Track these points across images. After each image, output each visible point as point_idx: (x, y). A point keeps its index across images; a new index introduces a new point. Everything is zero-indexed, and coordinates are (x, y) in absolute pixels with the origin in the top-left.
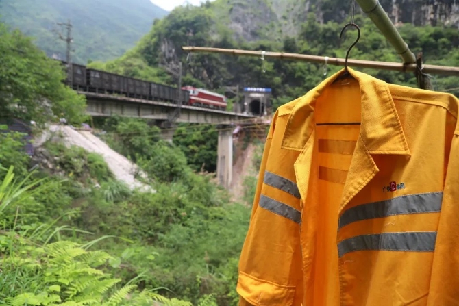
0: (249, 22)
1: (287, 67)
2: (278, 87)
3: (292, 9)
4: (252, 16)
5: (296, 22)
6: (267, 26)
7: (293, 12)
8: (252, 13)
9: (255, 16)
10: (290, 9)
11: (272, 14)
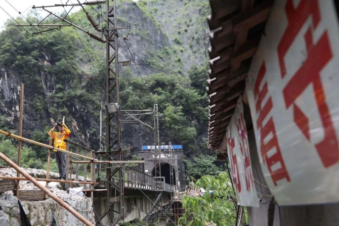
0: (135, 46)
1: (200, 111)
2: (191, 141)
3: (186, 31)
4: (139, 38)
5: (195, 49)
6: (160, 53)
7: (187, 34)
8: (137, 35)
9: (142, 38)
10: (182, 30)
11: (163, 36)
